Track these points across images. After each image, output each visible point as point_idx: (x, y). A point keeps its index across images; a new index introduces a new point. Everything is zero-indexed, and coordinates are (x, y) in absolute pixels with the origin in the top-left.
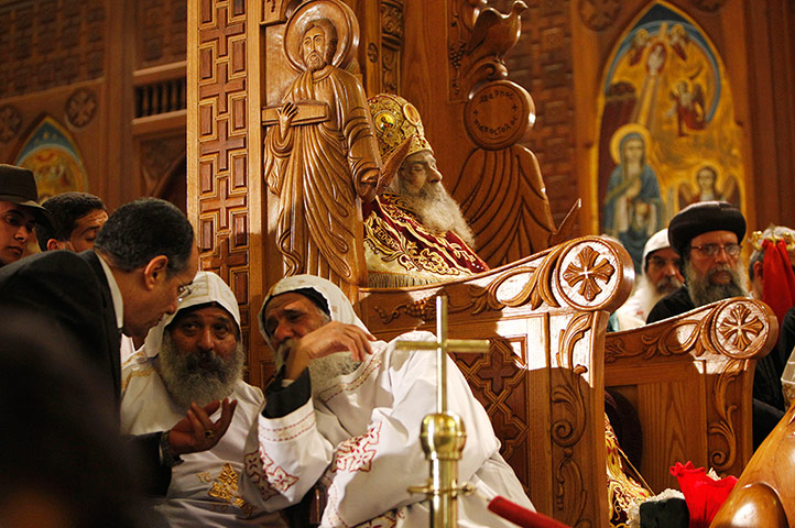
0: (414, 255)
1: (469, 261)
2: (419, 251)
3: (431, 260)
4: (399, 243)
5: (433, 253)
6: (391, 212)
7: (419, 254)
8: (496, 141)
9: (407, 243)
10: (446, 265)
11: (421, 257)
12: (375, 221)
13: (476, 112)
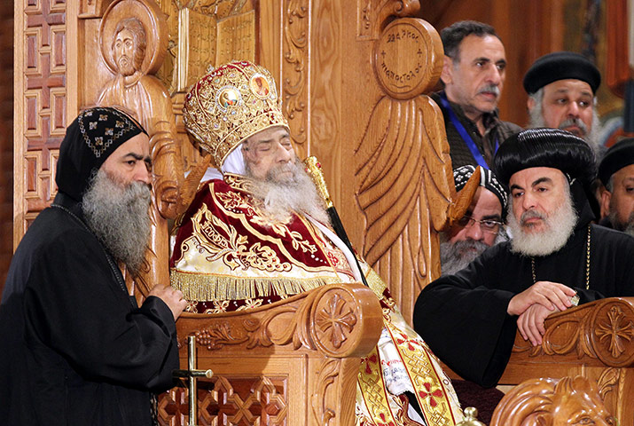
0: (244, 251)
1: (309, 253)
2: (248, 246)
3: (260, 256)
4: (228, 238)
5: (265, 248)
6: (226, 202)
7: (248, 251)
8: (402, 90)
9: (238, 237)
10: (278, 260)
11: (251, 253)
12: (204, 215)
13: (383, 54)
